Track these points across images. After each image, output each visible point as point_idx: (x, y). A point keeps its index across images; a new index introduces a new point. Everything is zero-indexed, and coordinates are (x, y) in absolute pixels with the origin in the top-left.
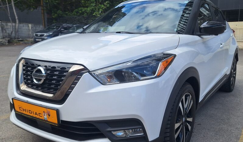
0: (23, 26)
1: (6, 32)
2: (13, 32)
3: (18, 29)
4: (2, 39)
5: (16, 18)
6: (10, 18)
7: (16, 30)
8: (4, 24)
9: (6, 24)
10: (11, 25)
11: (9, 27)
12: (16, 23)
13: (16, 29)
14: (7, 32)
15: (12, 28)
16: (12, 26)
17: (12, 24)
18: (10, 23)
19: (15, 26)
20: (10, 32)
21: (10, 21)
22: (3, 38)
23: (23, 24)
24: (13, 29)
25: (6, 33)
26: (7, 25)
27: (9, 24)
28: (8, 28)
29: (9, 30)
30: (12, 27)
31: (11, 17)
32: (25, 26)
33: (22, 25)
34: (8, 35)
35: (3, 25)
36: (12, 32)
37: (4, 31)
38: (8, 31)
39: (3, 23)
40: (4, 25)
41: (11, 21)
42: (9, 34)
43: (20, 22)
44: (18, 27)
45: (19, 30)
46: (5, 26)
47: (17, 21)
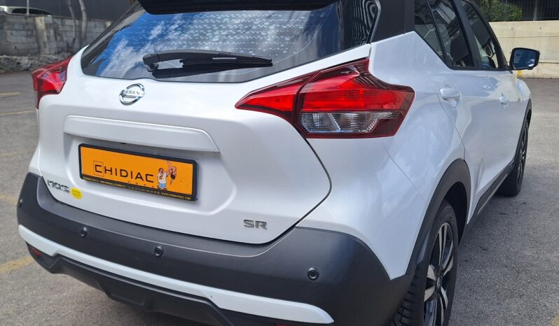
0: (96, 27)
1: (62, 40)
2: (77, 41)
3: (86, 32)
4: (55, 54)
5: (83, 8)
6: (71, 9)
7: (83, 36)
8: (58, 22)
9: (62, 22)
10: (73, 24)
11: (68, 28)
12: (82, 20)
13: (80, 32)
14: (65, 39)
15: (76, 31)
16: (75, 26)
17: (75, 22)
18: (71, 19)
19: (80, 26)
20: (71, 40)
21: (71, 16)
22: (59, 53)
23: (94, 21)
24: (76, 34)
25: (62, 43)
26: (63, 25)
27: (69, 22)
28: (66, 31)
29: (68, 34)
30: (74, 29)
31: (71, 5)
32: (98, 26)
33: (92, 24)
34: (66, 45)
35: (56, 23)
36: (75, 39)
37: (59, 38)
38: (66, 36)
39: (56, 21)
40: (58, 25)
41: (73, 15)
42: (68, 44)
43: (90, 18)
44: (86, 27)
45: (88, 35)
46: (60, 26)
47: (84, 15)
